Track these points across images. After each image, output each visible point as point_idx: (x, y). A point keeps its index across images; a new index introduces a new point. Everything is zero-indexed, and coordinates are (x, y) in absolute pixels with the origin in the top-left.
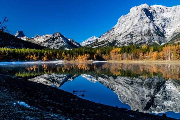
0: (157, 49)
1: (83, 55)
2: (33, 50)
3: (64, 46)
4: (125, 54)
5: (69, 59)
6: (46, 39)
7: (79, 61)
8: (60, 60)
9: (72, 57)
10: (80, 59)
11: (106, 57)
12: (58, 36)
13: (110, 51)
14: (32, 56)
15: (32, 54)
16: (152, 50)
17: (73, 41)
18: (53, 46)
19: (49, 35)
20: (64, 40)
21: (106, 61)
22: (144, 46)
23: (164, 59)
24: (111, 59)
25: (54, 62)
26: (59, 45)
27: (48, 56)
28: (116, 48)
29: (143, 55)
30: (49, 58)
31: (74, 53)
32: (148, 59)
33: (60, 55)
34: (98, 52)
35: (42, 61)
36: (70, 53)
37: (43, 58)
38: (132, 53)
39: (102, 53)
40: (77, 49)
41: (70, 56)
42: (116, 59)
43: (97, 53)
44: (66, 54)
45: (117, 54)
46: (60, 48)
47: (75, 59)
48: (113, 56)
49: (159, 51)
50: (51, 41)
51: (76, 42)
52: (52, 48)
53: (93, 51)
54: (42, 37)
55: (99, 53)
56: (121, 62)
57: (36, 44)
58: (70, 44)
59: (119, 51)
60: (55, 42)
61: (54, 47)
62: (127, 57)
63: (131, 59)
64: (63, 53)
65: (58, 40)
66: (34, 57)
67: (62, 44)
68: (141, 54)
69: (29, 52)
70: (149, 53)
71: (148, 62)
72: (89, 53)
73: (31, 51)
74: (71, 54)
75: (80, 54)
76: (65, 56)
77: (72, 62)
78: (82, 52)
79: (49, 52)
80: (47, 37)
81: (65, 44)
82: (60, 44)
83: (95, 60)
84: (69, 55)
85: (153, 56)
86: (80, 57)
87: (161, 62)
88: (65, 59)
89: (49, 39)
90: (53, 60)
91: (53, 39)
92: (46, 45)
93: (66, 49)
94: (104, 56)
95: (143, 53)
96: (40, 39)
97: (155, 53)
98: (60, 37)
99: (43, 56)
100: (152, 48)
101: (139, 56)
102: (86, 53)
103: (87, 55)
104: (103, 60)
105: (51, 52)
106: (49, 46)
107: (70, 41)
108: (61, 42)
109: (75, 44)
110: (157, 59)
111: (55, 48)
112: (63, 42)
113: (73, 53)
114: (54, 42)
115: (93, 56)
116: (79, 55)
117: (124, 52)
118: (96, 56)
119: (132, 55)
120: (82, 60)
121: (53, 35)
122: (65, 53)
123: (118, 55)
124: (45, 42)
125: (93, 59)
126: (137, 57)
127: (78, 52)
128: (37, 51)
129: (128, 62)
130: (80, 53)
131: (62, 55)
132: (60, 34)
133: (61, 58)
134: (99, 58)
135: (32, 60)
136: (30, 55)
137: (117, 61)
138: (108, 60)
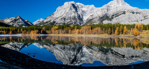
1: (34, 31)
2: (4, 28)
3: (22, 25)
4: (60, 30)
5: (25, 33)
6: (11, 20)
7: (32, 35)
8: (20, 34)
9: (27, 32)
10: (32, 33)
11: (49, 32)
12: (19, 18)
13: (51, 28)
14: (3, 32)
15: (3, 30)
16: (76, 28)
17: (28, 21)
18: (15, 24)
19: (13, 18)
20: (22, 21)
21: (49, 34)
22: (72, 26)
23: (82, 33)
24: (52, 33)
25: (16, 35)
26: (19, 24)
27: (12, 31)
28: (55, 26)
29: (71, 31)
30: (13, 33)
31: (28, 29)
32: (74, 33)
35: (9, 34)
37: (9, 32)
38: (65, 30)
39: (46, 29)
40: (30, 27)
41: (26, 31)
42: (55, 33)
44: (23, 30)
46: (20, 26)
47: (29, 33)
48: (53, 31)
49: (79, 29)
50: (14, 21)
51: (30, 22)
52: (15, 26)
53: (40, 28)
54: (9, 19)
55: (44, 29)
56: (58, 35)
57: (5, 24)
58: (26, 24)
59: (57, 28)
60: (17, 22)
61: (16, 26)
62: (62, 32)
63: (64, 33)
64: (22, 29)
65: (18, 21)
66: (4, 32)
67: (21, 23)
68: (70, 30)
69: (1, 29)
70: (74, 30)
71: (73, 35)
72: (38, 29)
73: (2, 28)
74: (27, 30)
75: (32, 30)
76: (23, 31)
77: (27, 35)
78: (33, 29)
79: (13, 29)
80: (12, 19)
81: (23, 23)
82: (20, 23)
83: (42, 34)
84: (25, 31)
85: (76, 32)
86: (32, 32)
87: (80, 35)
88: (23, 33)
89: (13, 20)
90: (16, 34)
91: (16, 20)
92: (11, 24)
93: (24, 27)
94: (47, 32)
95: (71, 30)
96: (8, 20)
97: (78, 30)
98: (20, 19)
99: (10, 31)
100: (76, 27)
101: (68, 31)
102: (36, 29)
103: (37, 31)
104: (47, 34)
105: (14, 29)
106: (13, 25)
107: (26, 21)
108: (21, 22)
110: (78, 34)
111: (17, 26)
112: (22, 22)
113: (28, 30)
114: (16, 22)
115: (41, 32)
116: (32, 31)
117: (60, 29)
119: (65, 31)
120: (34, 34)
121: (16, 18)
122: (23, 29)
123: (56, 31)
124: (11, 22)
125: (41, 33)
126: (67, 32)
127: (31, 29)
128: (6, 28)
129: (62, 35)
130: (32, 29)
131: (21, 31)
132: (20, 17)
133: (20, 32)
134: (44, 33)
135: (3, 34)
136: (2, 31)
137: (55, 35)
138: (50, 34)
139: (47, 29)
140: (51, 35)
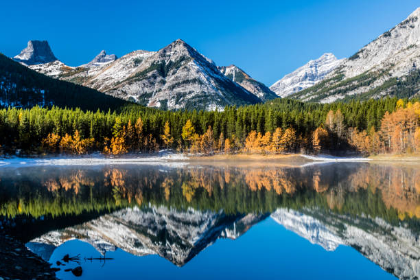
1: (268, 133)
2: (75, 115)
3: (204, 98)
5: (208, 148)
6: (134, 70)
7: (253, 157)
8: (174, 152)
9: (221, 143)
10: (253, 150)
11: (367, 139)
12: (182, 59)
13: (383, 114)
14: (67, 139)
15: (68, 129)
17: (240, 75)
18: (162, 96)
19: (146, 55)
20: (206, 72)
21: (367, 155)
24: (388, 150)
25: (153, 159)
26: (184, 95)
27: (127, 139)
28: (409, 105)
30: (135, 144)
31: (230, 126)
33: (176, 133)
34: (330, 119)
35: (106, 155)
36: (216, 123)
37: (109, 143)
39: (347, 124)
41: (217, 137)
42: (407, 149)
43: (327, 123)
44: (198, 129)
45: (414, 129)
46: (189, 104)
47: (235, 149)
48: (394, 135)
50: (154, 77)
51: (252, 81)
52: (158, 105)
53: (309, 115)
54: (119, 64)
55: (335, 125)
57: (94, 91)
58: (231, 90)
60: (170, 80)
61: (164, 103)
64: (189, 123)
65: (181, 73)
66: (77, 140)
67: (196, 89)
69: (56, 120)
72: (291, 124)
73: (65, 118)
74: (219, 127)
75: (255, 129)
76: (196, 136)
77: (222, 161)
78: (263, 121)
79: (134, 123)
80: (137, 61)
81: (210, 87)
82: (189, 87)
83: (316, 155)
84: (208, 133)
86: (253, 141)
88: (193, 147)
89: (146, 71)
90: (149, 151)
91: (162, 70)
92: (133, 92)
94: (356, 138)
96: (111, 70)
98: (188, 60)
99: (111, 136)
102: (279, 124)
103: (283, 133)
104: (354, 151)
105: (139, 121)
106: (145, 96)
107: (231, 76)
108: (194, 81)
109: (249, 88)
111: (171, 104)
112: (201, 83)
113: (225, 127)
114: (164, 82)
115: (310, 139)
116: (253, 134)
118: (320, 137)
120: (264, 153)
121: (163, 55)
122: (193, 124)
124: (130, 81)
125: (310, 149)
127: (248, 123)
128: (88, 116)
130: (255, 124)
131: (185, 134)
132: (191, 50)
133: (179, 144)
134: (335, 145)
135: (69, 152)
136: (61, 134)
137: (411, 159)
138: (376, 152)
139: (352, 125)
140: (384, 160)
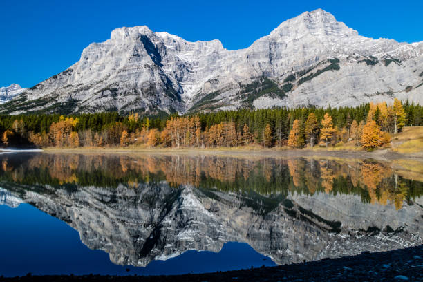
0: (157, 122)
4: (88, 134)
11: (40, 138)
13: (51, 123)
16: (148, 125)
21: (40, 148)
22: (134, 118)
23: (169, 145)
24: (54, 145)
28: (67, 119)
29: (129, 136)
32: (139, 144)
34: (15, 125)
38: (106, 130)
39: (27, 129)
42: (66, 144)
43: (13, 128)
45: (69, 133)
48: (58, 136)
49: (160, 129)
55: (19, 129)
56: (79, 150)
59: (75, 126)
62: (93, 139)
63: (103, 144)
68: (125, 133)
70: (140, 131)
71: (137, 152)
85: (147, 139)
87: (162, 152)
94: (33, 137)
95: (130, 132)
97: (153, 132)
100: (148, 121)
101: (119, 137)
104: (32, 145)
110: (156, 145)
117: (87, 128)
118: (8, 136)
119: (105, 135)
123: (72, 134)
126: (115, 141)
129: (94, 151)
137: (66, 149)
138: (46, 146)
139: (31, 129)
140: (51, 150)
